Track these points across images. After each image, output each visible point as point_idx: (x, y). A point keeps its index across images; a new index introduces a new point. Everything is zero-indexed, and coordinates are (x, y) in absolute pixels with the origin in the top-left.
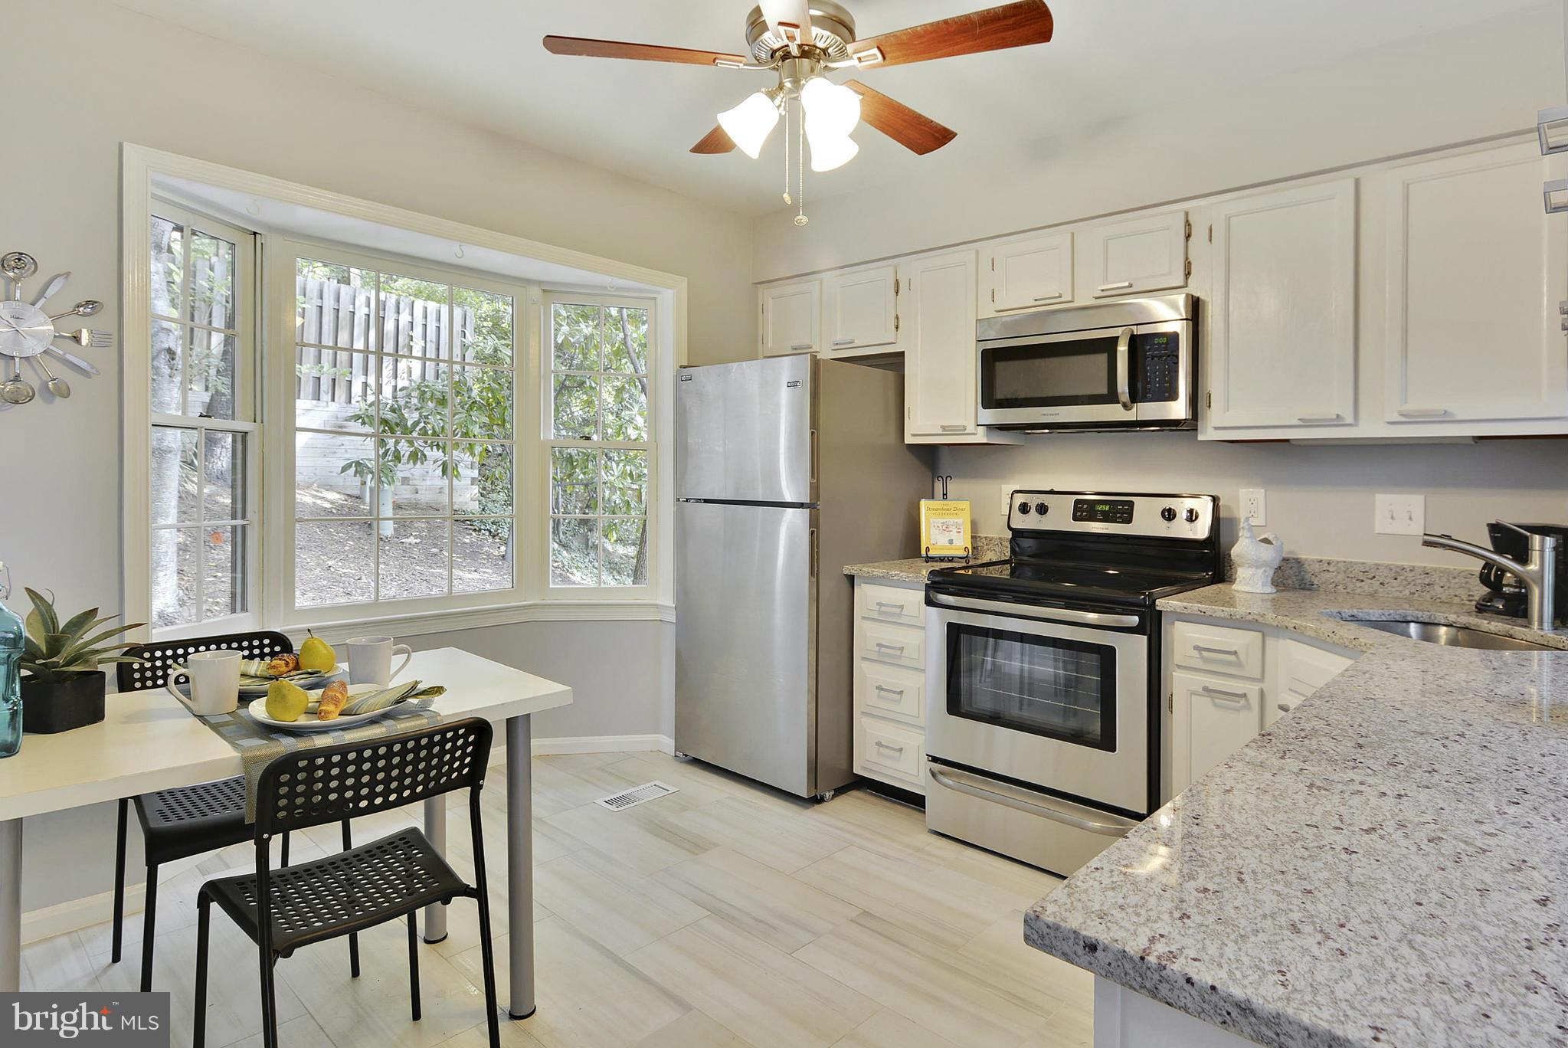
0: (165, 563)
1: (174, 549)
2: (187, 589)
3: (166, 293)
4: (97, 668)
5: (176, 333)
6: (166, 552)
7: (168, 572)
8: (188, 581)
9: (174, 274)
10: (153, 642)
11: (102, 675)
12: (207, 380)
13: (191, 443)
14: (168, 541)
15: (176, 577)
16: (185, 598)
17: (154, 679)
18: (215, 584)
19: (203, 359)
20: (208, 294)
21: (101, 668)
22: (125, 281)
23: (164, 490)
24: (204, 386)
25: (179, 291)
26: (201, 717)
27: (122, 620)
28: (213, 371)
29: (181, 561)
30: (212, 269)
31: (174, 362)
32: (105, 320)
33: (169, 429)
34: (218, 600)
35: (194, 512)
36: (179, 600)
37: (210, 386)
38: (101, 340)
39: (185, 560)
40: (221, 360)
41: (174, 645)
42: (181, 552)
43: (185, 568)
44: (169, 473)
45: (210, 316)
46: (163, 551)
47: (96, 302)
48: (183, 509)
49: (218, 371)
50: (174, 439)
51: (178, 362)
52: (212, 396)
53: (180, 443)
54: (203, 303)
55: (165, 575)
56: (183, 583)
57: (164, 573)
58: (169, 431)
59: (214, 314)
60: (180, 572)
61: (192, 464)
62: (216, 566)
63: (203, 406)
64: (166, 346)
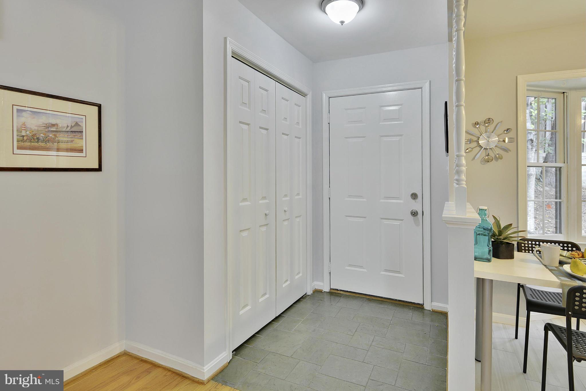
0: (530, 214)
1: (533, 209)
2: (538, 224)
3: (530, 120)
4: (512, 242)
5: (533, 133)
6: (530, 210)
7: (531, 217)
8: (538, 221)
9: (533, 113)
10: (528, 238)
11: (513, 245)
12: (545, 149)
13: (539, 172)
14: (531, 206)
15: (534, 219)
16: (537, 227)
17: (529, 250)
18: (548, 223)
19: (543, 141)
20: (545, 117)
21: (513, 243)
22: (518, 120)
23: (530, 188)
24: (543, 151)
25: (534, 118)
26: (545, 266)
27: (518, 229)
28: (547, 145)
29: (536, 214)
30: (546, 107)
31: (533, 144)
32: (512, 134)
33: (531, 167)
34: (549, 229)
35: (540, 197)
36: (535, 227)
37: (546, 151)
38: (511, 140)
39: (537, 214)
40: (550, 141)
41: (536, 240)
42: (535, 211)
43: (537, 217)
44: (531, 182)
45: (546, 125)
46: (529, 210)
47: (510, 129)
48: (536, 195)
49: (549, 145)
50: (533, 171)
51: (535, 144)
52: (547, 154)
53: (535, 172)
54: (543, 121)
55: (530, 218)
56: (536, 222)
57: (530, 217)
58: (531, 168)
59: (547, 125)
60: (535, 218)
61: (539, 179)
62: (548, 217)
63: (543, 158)
64: (530, 138)
